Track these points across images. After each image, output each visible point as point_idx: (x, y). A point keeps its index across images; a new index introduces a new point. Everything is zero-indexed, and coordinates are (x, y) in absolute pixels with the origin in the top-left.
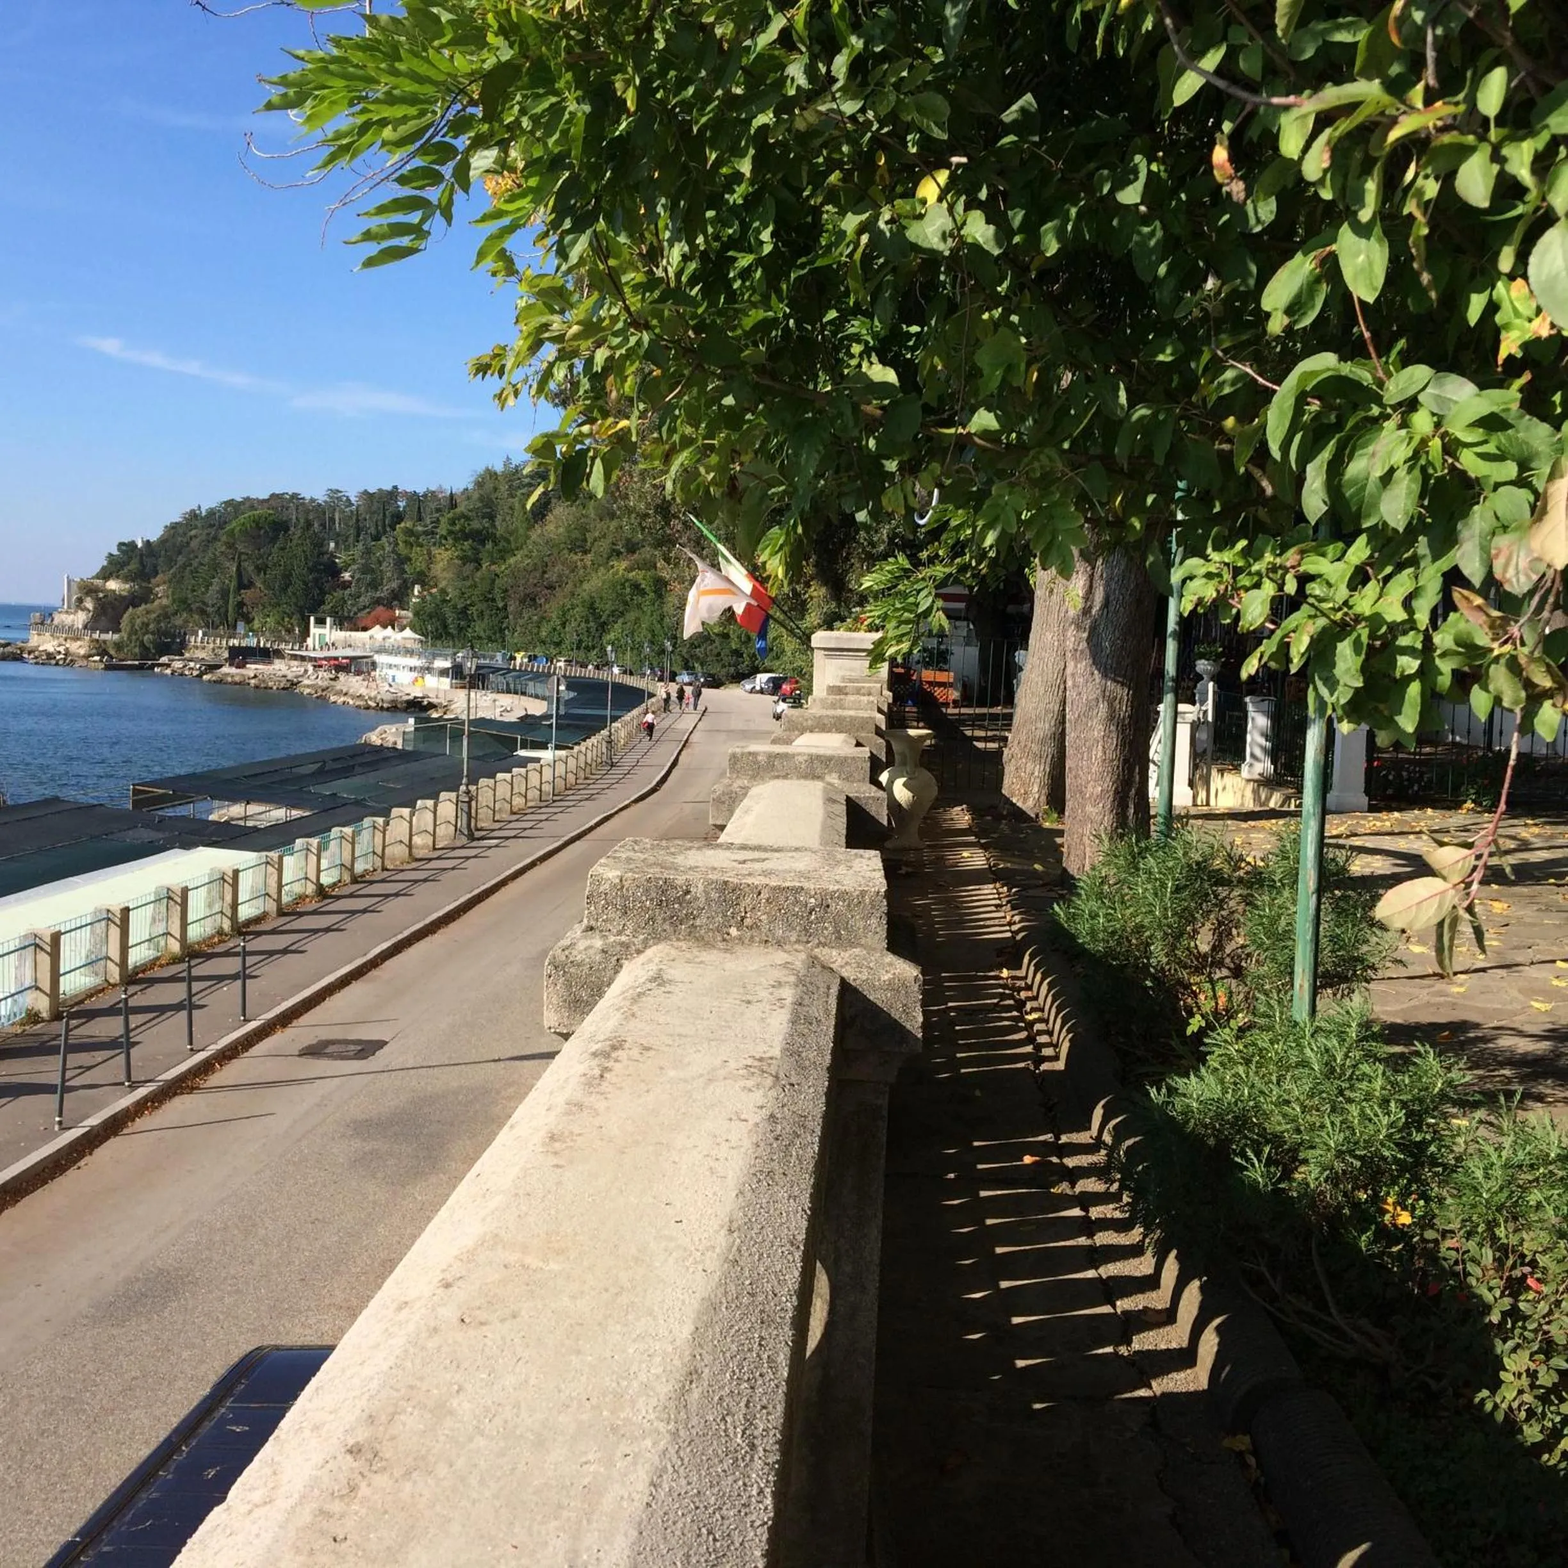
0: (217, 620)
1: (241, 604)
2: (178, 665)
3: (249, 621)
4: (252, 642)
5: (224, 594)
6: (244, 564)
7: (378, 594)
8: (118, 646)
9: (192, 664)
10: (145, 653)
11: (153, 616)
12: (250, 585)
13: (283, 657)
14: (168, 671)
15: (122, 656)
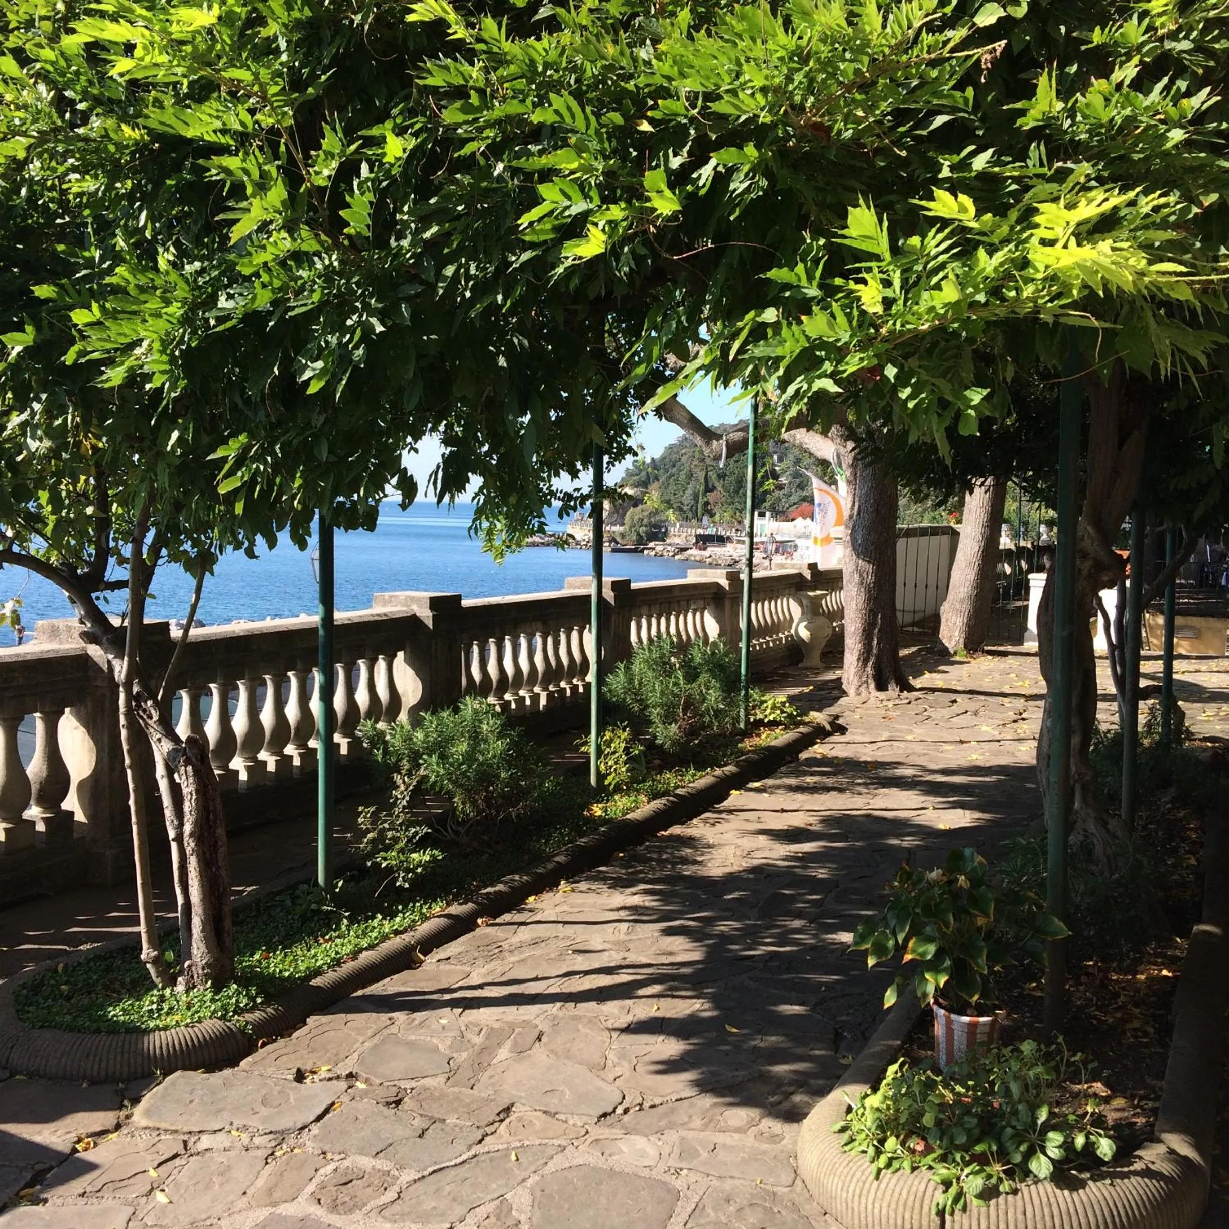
0: (690, 515)
1: (707, 503)
2: (659, 548)
3: (712, 515)
4: (711, 531)
5: (696, 497)
6: (710, 474)
7: (804, 494)
8: (623, 536)
9: (669, 548)
10: (640, 541)
11: (646, 513)
12: (714, 489)
13: (732, 542)
14: (653, 553)
15: (624, 542)
